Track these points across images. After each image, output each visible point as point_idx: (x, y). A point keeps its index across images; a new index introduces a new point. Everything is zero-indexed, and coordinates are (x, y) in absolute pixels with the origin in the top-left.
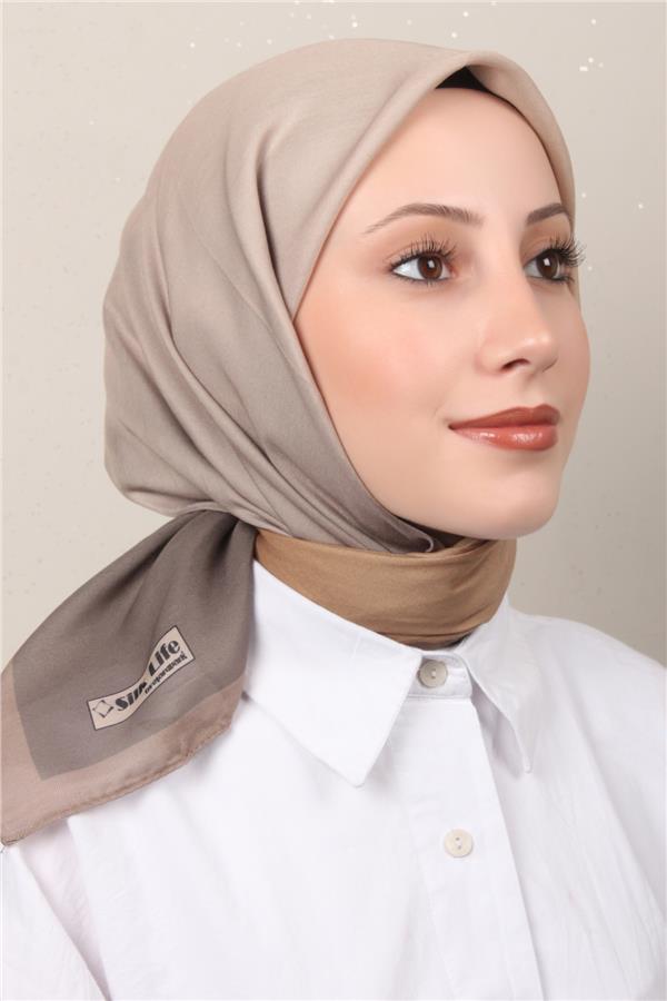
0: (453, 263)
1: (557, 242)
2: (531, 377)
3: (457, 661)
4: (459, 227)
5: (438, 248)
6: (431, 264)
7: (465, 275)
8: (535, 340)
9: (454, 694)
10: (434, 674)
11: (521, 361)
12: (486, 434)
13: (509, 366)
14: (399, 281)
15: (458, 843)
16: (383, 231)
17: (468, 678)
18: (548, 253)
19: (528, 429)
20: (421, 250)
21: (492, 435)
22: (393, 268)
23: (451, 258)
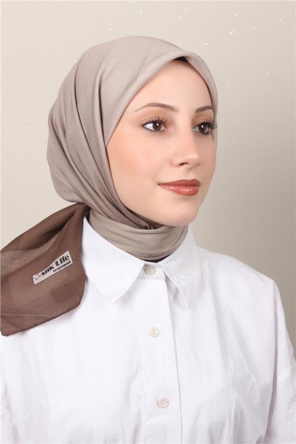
0: (166, 125)
1: (207, 120)
2: (190, 169)
3: (159, 266)
4: (170, 112)
5: (161, 119)
6: (158, 124)
7: (171, 129)
8: (192, 156)
9: (158, 278)
10: (150, 270)
11: (187, 163)
13: (182, 164)
14: (145, 130)
15: (154, 332)
16: (141, 112)
18: (204, 124)
19: (187, 187)
20: (154, 120)
22: (143, 125)
23: (166, 123)
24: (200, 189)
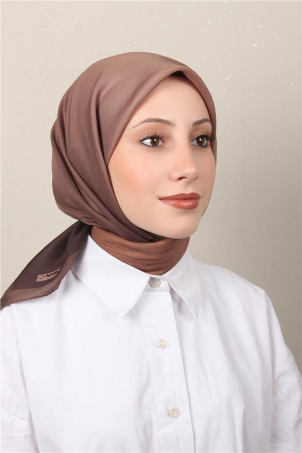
0: (164, 140)
1: (205, 132)
2: (188, 183)
3: (164, 279)
4: (166, 126)
5: (158, 135)
6: (155, 140)
7: (169, 144)
8: (190, 170)
9: (163, 290)
10: (156, 283)
11: (185, 177)
12: (171, 202)
13: (181, 178)
14: (143, 146)
15: (161, 343)
16: (138, 128)
17: (168, 285)
18: (202, 137)
19: (187, 201)
20: (151, 136)
21: (174, 203)
22: (141, 141)
23: (163, 138)
24: (200, 202)
